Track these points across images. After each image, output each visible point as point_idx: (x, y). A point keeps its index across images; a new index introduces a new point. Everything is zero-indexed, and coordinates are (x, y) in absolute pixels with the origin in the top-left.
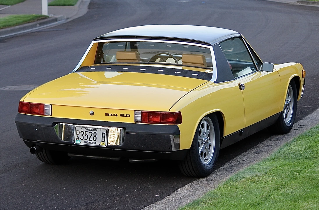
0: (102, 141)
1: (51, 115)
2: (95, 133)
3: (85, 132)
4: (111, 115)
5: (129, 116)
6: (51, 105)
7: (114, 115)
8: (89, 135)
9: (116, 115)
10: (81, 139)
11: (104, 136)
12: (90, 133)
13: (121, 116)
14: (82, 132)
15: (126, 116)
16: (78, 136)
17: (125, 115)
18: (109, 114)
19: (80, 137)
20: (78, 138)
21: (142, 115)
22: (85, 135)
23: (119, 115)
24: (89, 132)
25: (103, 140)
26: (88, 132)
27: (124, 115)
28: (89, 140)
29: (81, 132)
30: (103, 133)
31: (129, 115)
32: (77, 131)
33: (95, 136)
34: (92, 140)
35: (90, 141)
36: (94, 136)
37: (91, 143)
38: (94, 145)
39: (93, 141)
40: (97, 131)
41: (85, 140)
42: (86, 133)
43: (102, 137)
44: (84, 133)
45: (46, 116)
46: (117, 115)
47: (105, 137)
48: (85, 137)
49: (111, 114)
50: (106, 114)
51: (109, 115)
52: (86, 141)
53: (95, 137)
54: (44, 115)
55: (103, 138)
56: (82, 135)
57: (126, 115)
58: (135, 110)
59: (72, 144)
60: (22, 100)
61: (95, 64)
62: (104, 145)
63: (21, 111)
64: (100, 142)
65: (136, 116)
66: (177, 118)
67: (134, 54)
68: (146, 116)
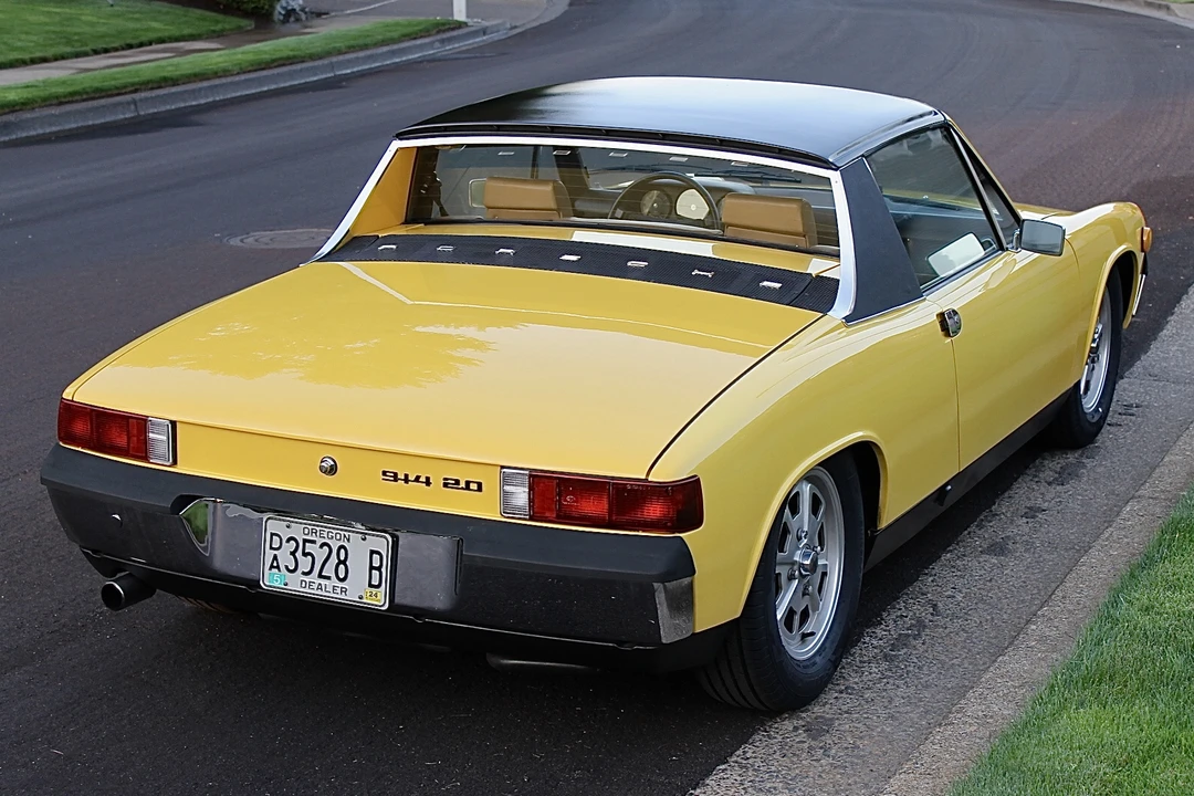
0: (371, 585)
1: (175, 462)
2: (342, 551)
3: (305, 541)
5: (480, 489)
6: (174, 423)
7: (417, 479)
8: (320, 555)
9: (428, 479)
10: (287, 567)
11: (375, 563)
12: (321, 546)
13: (445, 485)
14: (293, 543)
15: (467, 487)
16: (275, 558)
17: (463, 485)
18: (396, 474)
19: (285, 559)
20: (275, 564)
21: (531, 488)
22: (305, 554)
23: (437, 482)
24: (319, 544)
25: (375, 582)
26: (313, 542)
27: (457, 482)
28: (320, 576)
29: (288, 541)
30: (372, 552)
31: (480, 485)
32: (272, 535)
33: (344, 562)
34: (329, 578)
35: (323, 582)
36: (340, 562)
37: (328, 590)
38: (338, 596)
39: (335, 582)
40: (348, 540)
41: (304, 573)
42: (309, 547)
43: (372, 568)
44: (300, 548)
45: (156, 463)
46: (428, 482)
47: (383, 570)
48: (305, 564)
49: (406, 476)
50: (384, 473)
51: (395, 478)
52: (307, 579)
53: (342, 566)
54: (146, 459)
55: (375, 573)
56: (293, 553)
57: (468, 483)
58: (503, 467)
59: (255, 584)
60: (67, 394)
61: (407, 222)
62: (379, 600)
63: (67, 436)
64: (361, 588)
65: (507, 488)
66: (685, 502)
67: (549, 188)
68: (551, 491)
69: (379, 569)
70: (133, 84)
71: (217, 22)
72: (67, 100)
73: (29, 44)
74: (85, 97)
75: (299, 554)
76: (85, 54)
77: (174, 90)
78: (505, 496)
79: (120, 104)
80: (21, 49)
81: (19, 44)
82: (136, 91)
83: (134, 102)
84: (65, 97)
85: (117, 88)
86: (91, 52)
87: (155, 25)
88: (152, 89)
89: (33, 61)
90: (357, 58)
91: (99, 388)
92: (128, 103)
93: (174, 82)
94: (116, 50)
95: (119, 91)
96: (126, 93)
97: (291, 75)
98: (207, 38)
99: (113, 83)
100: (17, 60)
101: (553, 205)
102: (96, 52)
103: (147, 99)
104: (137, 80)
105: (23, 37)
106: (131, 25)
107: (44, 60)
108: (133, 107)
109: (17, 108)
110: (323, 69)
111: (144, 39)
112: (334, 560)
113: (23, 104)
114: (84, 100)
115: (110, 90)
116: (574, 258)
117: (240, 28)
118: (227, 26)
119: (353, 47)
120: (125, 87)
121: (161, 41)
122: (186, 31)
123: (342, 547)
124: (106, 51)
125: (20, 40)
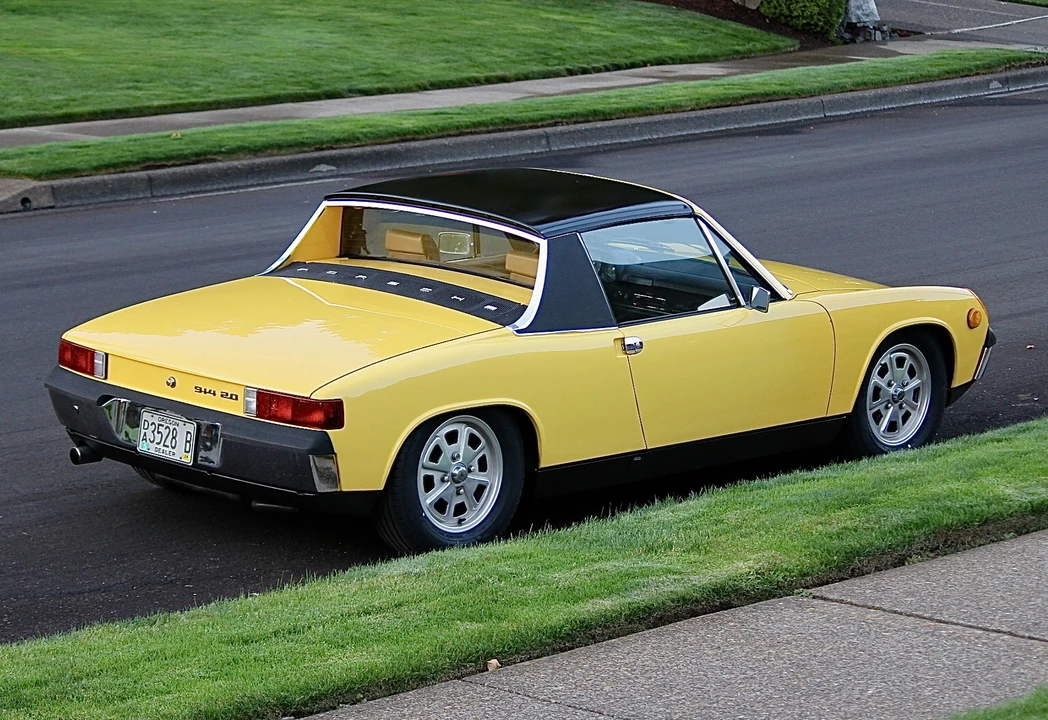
0: (185, 451)
1: (106, 378)
2: (175, 431)
3: (159, 425)
4: (205, 392)
5: (237, 399)
6: (107, 355)
7: (210, 392)
8: (165, 433)
10: (150, 440)
11: (189, 439)
12: (166, 428)
13: (222, 396)
14: (153, 426)
15: (231, 398)
16: (145, 434)
19: (150, 436)
20: (145, 438)
21: (257, 399)
22: (159, 432)
23: (218, 394)
25: (187, 450)
26: (162, 426)
28: (164, 445)
29: (151, 425)
30: (188, 432)
31: (237, 396)
32: (145, 421)
34: (168, 446)
35: (165, 449)
36: (174, 438)
37: (167, 453)
38: (171, 457)
39: (170, 449)
40: (177, 425)
41: (157, 444)
42: (161, 429)
43: (187, 441)
44: (157, 429)
45: (98, 377)
46: (214, 394)
47: (192, 442)
48: (158, 438)
52: (158, 446)
53: (174, 440)
54: (92, 374)
55: (188, 445)
56: (153, 432)
57: (232, 395)
58: (245, 386)
59: (135, 449)
60: (63, 337)
61: (341, 256)
62: (188, 460)
63: (62, 361)
64: (181, 452)
65: (247, 399)
66: (333, 413)
67: (420, 239)
68: (267, 401)
69: (189, 442)
70: (552, 117)
71: (750, 40)
72: (469, 131)
73: (493, 59)
74: (491, 128)
75: (156, 432)
76: (557, 75)
77: (599, 124)
78: (247, 404)
79: (530, 137)
80: (484, 65)
81: (486, 59)
82: (555, 124)
83: (547, 136)
84: (468, 127)
85: (533, 121)
86: (565, 73)
87: (666, 40)
88: (576, 123)
89: (489, 81)
90: (862, 98)
91: (76, 336)
92: (540, 137)
93: (605, 116)
94: (598, 70)
95: (534, 123)
96: (543, 126)
97: (761, 115)
98: (727, 60)
99: (530, 114)
100: (469, 79)
101: (421, 251)
102: (571, 73)
103: (562, 134)
104: (559, 112)
105: (495, 51)
106: (637, 40)
107: (503, 80)
108: (544, 142)
109: (409, 137)
110: (812, 109)
111: (639, 58)
112: (171, 436)
113: (416, 132)
114: (489, 132)
115: (524, 122)
116: (395, 284)
117: (777, 48)
118: (758, 46)
119: (865, 84)
120: (542, 120)
121: (660, 62)
122: (701, 51)
123: (175, 429)
124: (585, 71)
125: (489, 54)
